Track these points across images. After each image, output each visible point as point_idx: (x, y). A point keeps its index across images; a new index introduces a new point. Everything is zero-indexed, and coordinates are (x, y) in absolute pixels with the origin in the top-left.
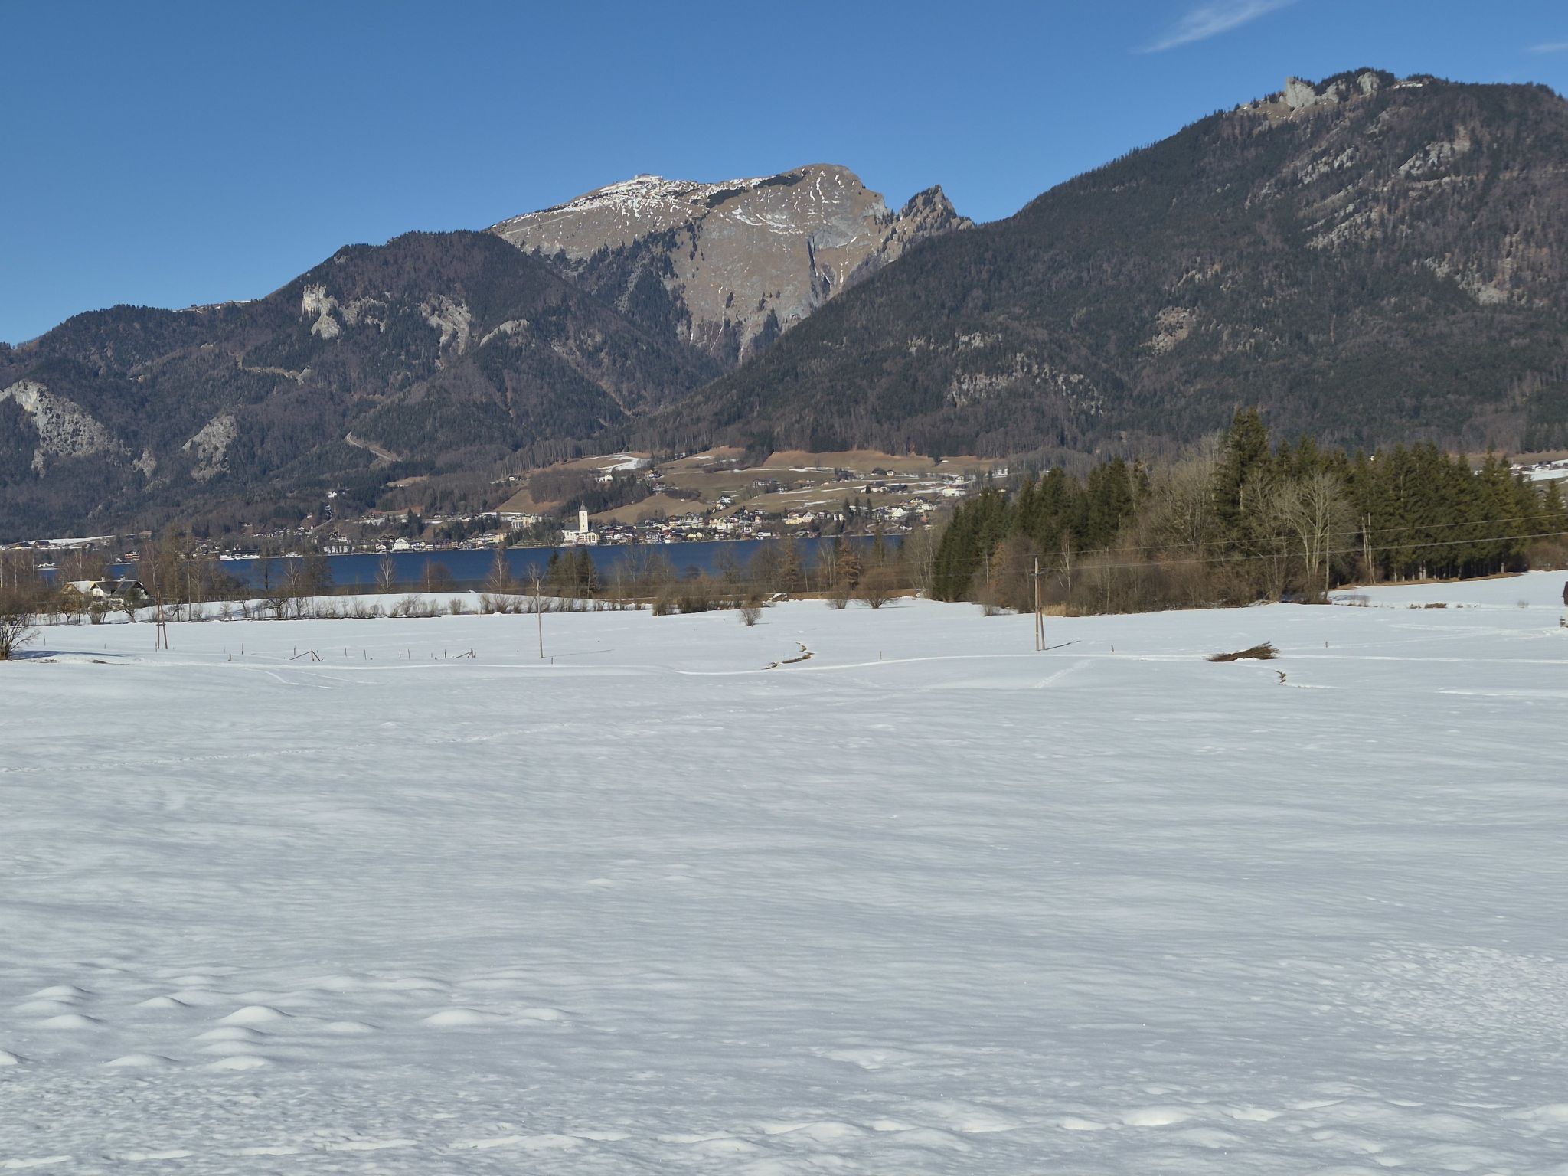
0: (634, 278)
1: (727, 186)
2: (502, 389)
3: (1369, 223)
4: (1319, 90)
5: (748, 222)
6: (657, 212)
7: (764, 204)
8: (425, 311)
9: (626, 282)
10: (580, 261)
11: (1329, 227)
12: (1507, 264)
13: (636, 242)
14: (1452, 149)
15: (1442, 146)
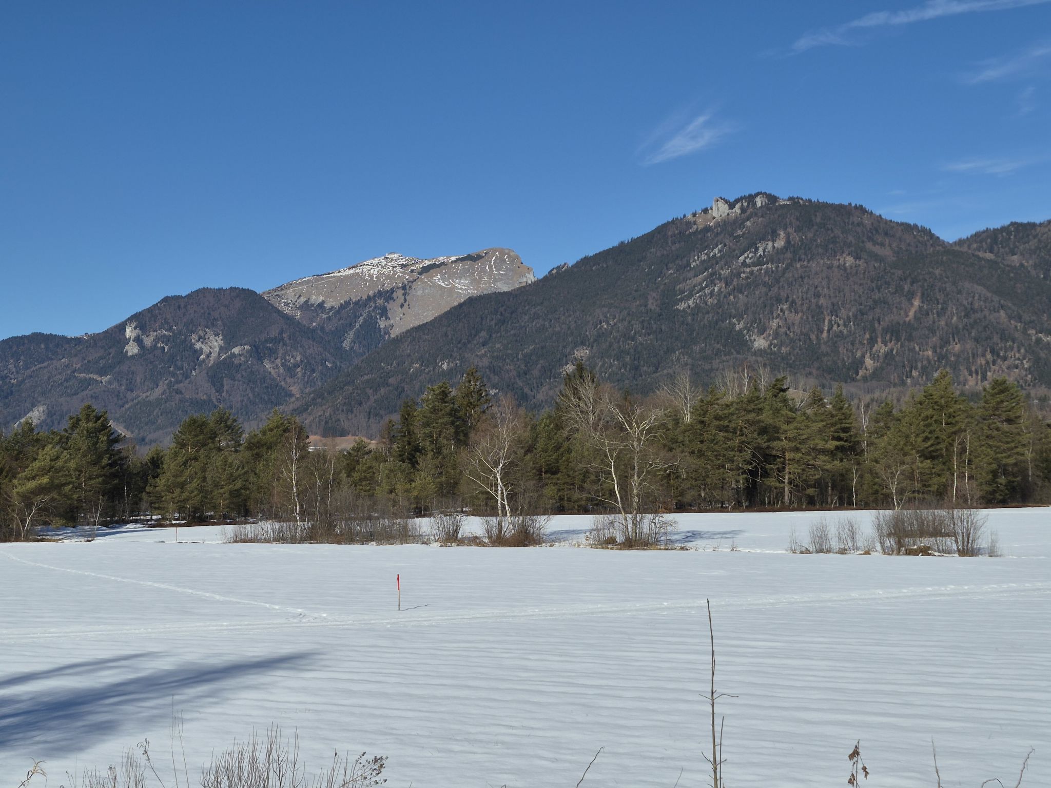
0: (361, 319)
1: (435, 261)
2: (219, 391)
3: (712, 294)
4: (732, 206)
5: (443, 284)
6: (388, 277)
7: (457, 273)
8: (194, 339)
9: (355, 322)
10: (332, 308)
11: (690, 296)
12: (774, 323)
13: (369, 297)
14: (774, 247)
15: (767, 244)
